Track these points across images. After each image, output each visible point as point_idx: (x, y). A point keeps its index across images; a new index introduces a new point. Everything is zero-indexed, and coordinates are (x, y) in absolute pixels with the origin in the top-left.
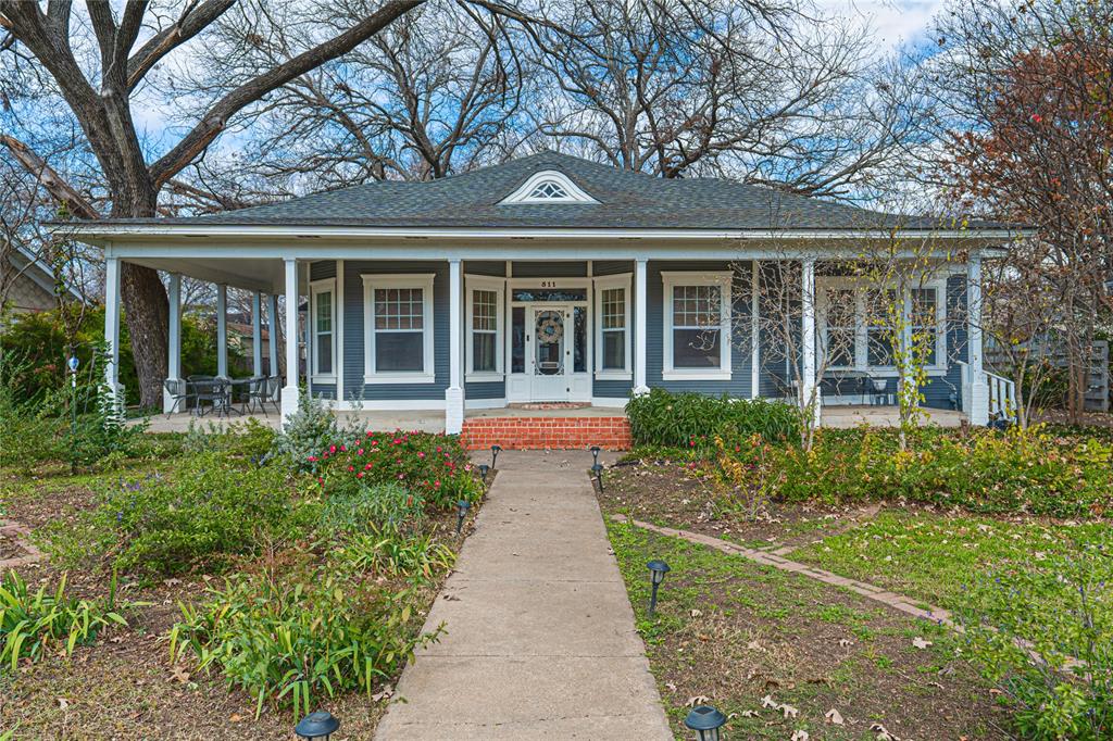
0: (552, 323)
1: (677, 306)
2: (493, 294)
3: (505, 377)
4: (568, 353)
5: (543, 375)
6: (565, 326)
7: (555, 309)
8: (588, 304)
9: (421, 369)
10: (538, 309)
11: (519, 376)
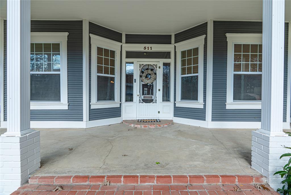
0: (150, 72)
1: (237, 58)
2: (113, 53)
3: (121, 104)
4: (159, 90)
5: (144, 104)
6: (157, 74)
7: (152, 64)
8: (171, 61)
9: (59, 100)
10: (141, 63)
11: (129, 104)
